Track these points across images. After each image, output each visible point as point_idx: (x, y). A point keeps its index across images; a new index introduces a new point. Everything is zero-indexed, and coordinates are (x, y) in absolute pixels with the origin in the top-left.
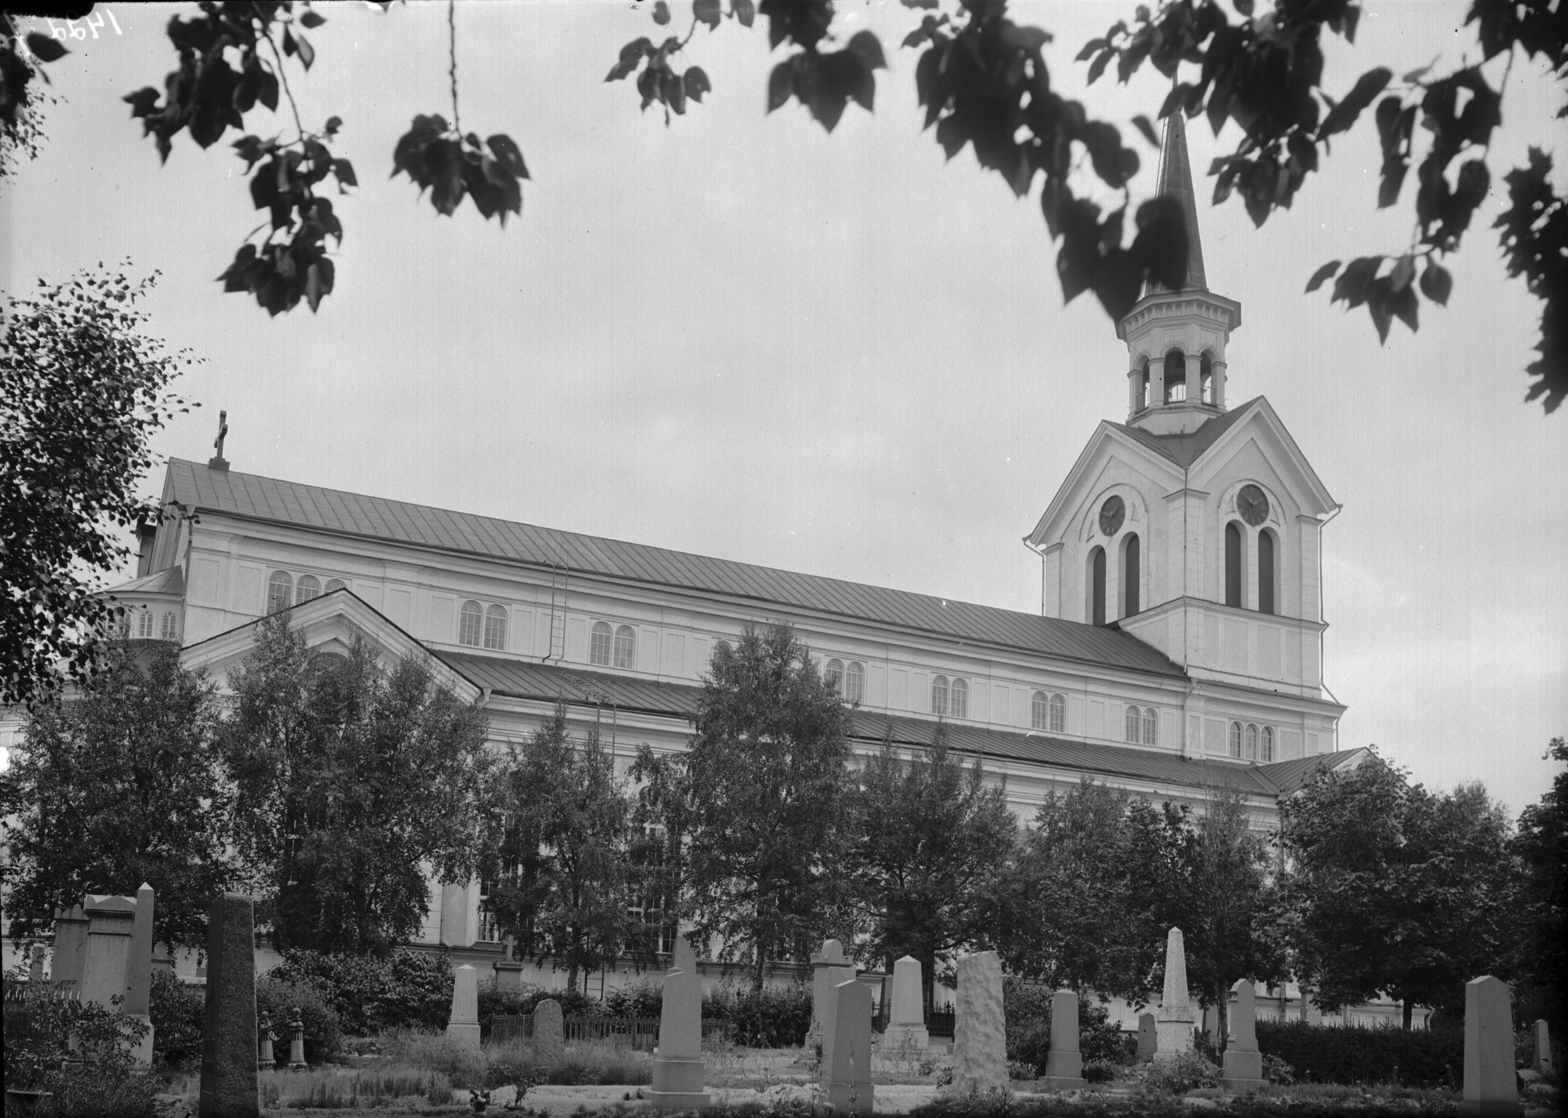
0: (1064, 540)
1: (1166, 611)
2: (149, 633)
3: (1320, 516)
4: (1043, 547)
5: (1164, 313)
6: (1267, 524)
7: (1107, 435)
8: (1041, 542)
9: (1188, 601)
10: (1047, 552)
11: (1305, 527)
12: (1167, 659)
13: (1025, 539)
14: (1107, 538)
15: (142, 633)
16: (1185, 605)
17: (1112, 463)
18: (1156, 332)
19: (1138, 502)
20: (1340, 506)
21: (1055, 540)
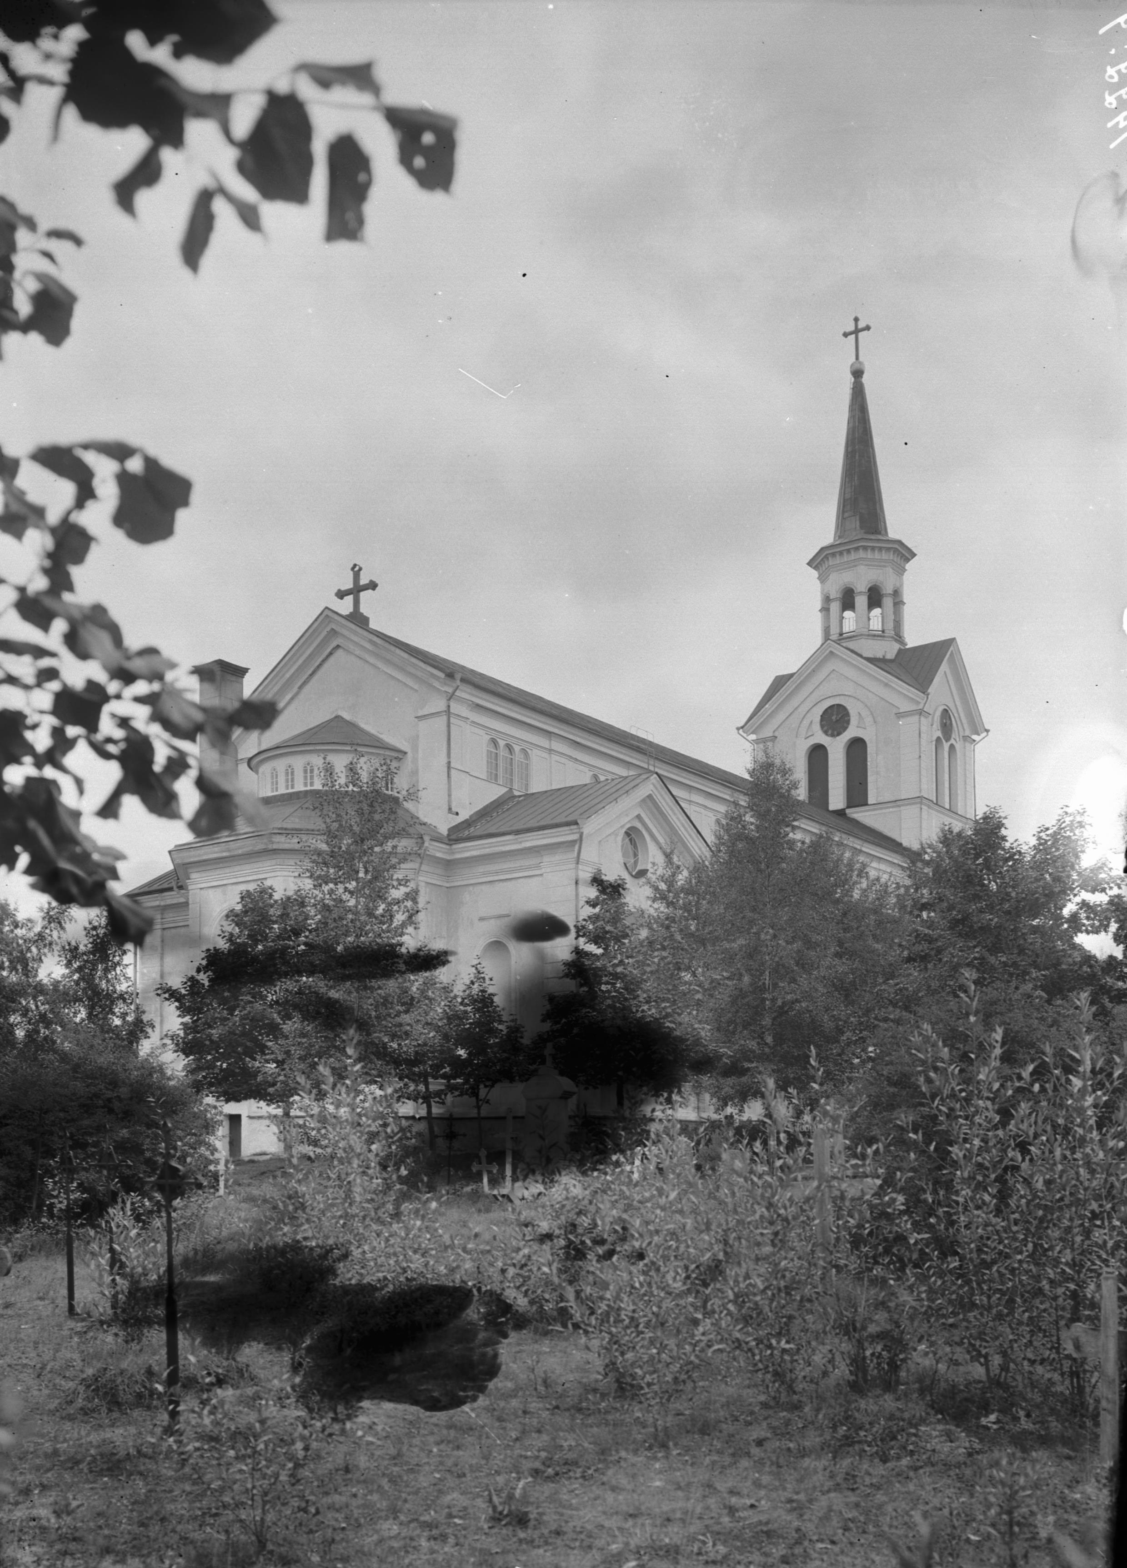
0: (776, 734)
1: (899, 806)
2: (312, 784)
3: (975, 737)
4: (753, 737)
5: (869, 555)
6: (952, 741)
7: (831, 652)
8: (753, 733)
9: (924, 801)
10: (757, 742)
11: (967, 744)
12: (901, 844)
13: (738, 729)
14: (829, 739)
15: (306, 785)
16: (921, 803)
17: (832, 676)
18: (862, 569)
19: (865, 713)
20: (987, 731)
21: (767, 732)
